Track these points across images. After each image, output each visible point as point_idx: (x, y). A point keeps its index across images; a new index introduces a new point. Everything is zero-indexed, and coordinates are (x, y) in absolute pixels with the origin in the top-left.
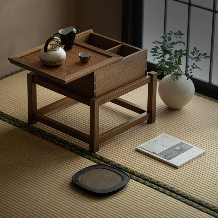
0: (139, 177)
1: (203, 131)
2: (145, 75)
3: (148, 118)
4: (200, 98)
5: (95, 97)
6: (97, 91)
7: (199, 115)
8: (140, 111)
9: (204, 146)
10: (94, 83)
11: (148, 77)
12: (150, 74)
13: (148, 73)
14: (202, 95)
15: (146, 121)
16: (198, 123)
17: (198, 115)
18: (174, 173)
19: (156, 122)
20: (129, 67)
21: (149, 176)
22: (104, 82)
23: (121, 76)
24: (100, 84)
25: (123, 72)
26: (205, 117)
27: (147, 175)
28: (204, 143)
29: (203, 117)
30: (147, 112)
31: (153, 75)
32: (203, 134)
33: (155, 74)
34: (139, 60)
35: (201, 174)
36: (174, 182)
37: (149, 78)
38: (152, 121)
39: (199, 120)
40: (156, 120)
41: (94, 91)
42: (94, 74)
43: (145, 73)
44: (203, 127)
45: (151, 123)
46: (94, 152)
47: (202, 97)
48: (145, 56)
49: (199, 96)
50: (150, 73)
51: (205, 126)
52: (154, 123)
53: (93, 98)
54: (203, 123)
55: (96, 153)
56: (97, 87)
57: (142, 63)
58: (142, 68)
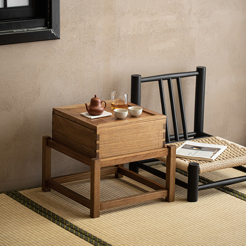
6: (101, 151)
10: (97, 141)
20: (141, 134)
22: (110, 143)
24: (105, 145)
25: (134, 137)
31: (170, 147)
34: (154, 129)
41: (97, 151)
48: (162, 126)
56: (101, 147)
57: (159, 133)
58: (158, 138)
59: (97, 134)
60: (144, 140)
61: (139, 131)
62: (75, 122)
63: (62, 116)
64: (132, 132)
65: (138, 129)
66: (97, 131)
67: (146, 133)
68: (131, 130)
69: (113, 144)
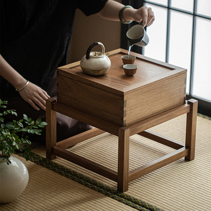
0: (129, 200)
1: (206, 153)
2: (183, 103)
3: (186, 154)
4: (205, 120)
5: (125, 126)
6: (128, 118)
7: (203, 137)
8: (177, 146)
9: (206, 170)
10: (124, 108)
11: (186, 105)
12: (189, 103)
13: (186, 101)
14: (207, 117)
15: (183, 158)
16: (201, 146)
17: (201, 137)
18: (169, 197)
19: (195, 159)
20: (165, 93)
21: (141, 200)
22: (136, 108)
23: (155, 103)
24: (131, 111)
25: (158, 97)
26: (209, 139)
27: (138, 198)
28: (206, 166)
29: (207, 140)
30: (185, 147)
31: (193, 103)
32: (205, 157)
33: (195, 102)
34: (177, 85)
35: (200, 198)
36: (169, 206)
37: (188, 106)
38: (191, 158)
39: (202, 142)
40: (195, 157)
41: (124, 119)
42: (124, 98)
43: (183, 101)
44: (206, 150)
45: (190, 161)
46: (122, 192)
47: (207, 119)
48: (184, 81)
49: (204, 117)
50: (188, 101)
51: (208, 148)
52: (193, 161)
53: (123, 126)
54: (207, 146)
55: (125, 193)
56: (128, 114)
57: (180, 89)
58: (180, 94)
59: (125, 100)
60: (168, 98)
61: (163, 90)
62: (91, 85)
63: (72, 78)
64: (156, 92)
65: (162, 88)
66: (124, 97)
67: (169, 90)
68: (155, 90)
69: (140, 108)
